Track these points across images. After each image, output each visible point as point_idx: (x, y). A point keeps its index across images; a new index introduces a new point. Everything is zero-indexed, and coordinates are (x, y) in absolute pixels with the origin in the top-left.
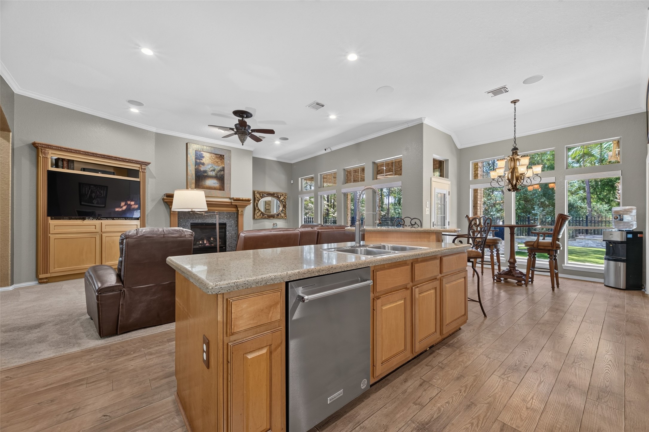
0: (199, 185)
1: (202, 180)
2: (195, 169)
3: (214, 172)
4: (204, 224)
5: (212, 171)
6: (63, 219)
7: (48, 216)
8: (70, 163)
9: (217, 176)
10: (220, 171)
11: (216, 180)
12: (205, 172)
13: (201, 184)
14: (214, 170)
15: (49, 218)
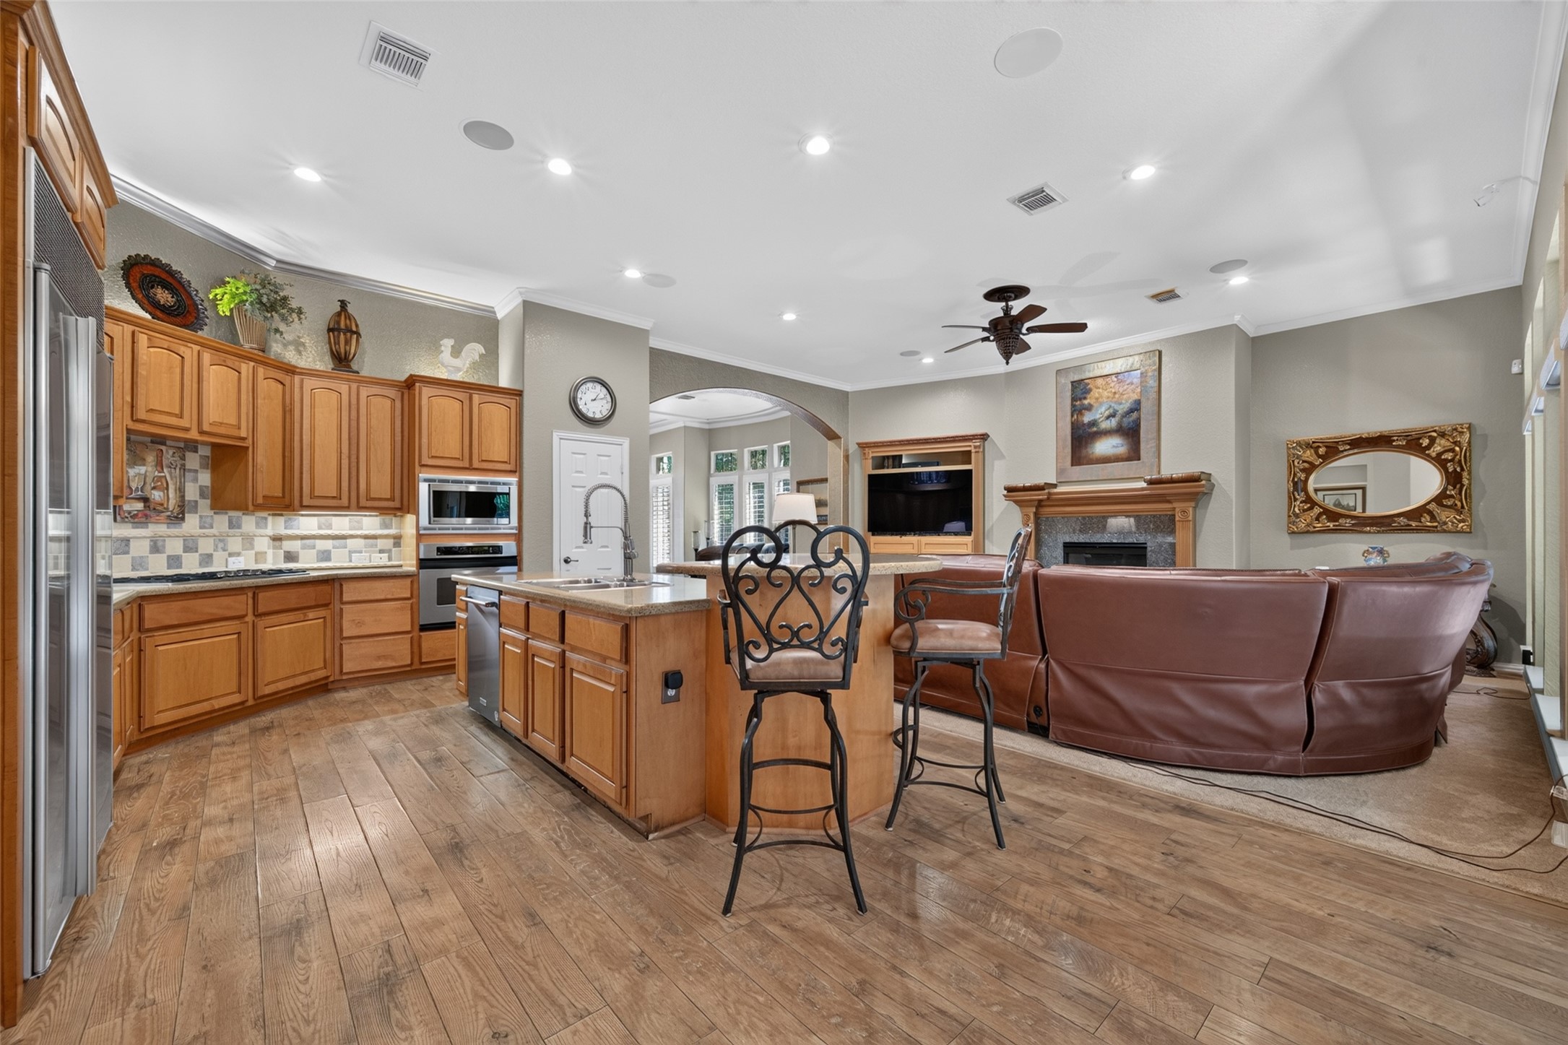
0: (1079, 458)
1: (1087, 443)
2: (1072, 423)
3: (1113, 419)
4: (1098, 546)
5: (1108, 418)
6: (885, 534)
7: (869, 531)
8: (897, 460)
9: (1121, 427)
10: (1131, 411)
11: (1120, 435)
12: (1093, 423)
13: (1084, 452)
14: (1113, 415)
15: (870, 533)
